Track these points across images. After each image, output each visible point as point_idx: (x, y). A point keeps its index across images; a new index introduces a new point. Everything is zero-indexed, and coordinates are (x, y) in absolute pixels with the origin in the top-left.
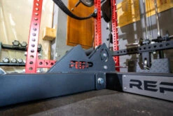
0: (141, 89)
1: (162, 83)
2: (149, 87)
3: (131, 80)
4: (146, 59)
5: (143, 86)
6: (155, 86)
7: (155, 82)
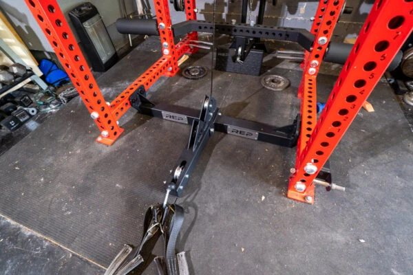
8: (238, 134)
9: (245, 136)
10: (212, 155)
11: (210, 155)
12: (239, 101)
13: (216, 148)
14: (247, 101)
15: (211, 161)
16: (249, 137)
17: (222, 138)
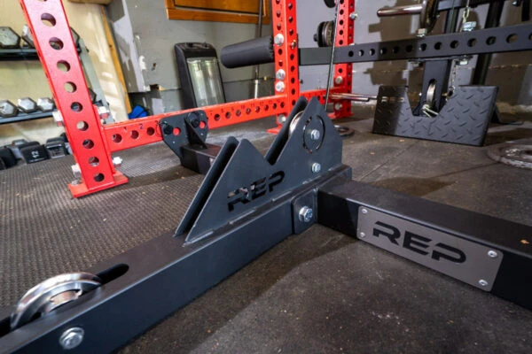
0: (396, 243)
1: (440, 245)
2: (412, 245)
3: (378, 223)
4: (432, 82)
5: (401, 240)
6: (426, 246)
7: (428, 240)
8: (399, 249)
9: (427, 260)
10: (268, 293)
11: (258, 292)
12: (418, 176)
13: (296, 271)
14: (442, 179)
15: (246, 317)
16: (443, 266)
17: (332, 248)
